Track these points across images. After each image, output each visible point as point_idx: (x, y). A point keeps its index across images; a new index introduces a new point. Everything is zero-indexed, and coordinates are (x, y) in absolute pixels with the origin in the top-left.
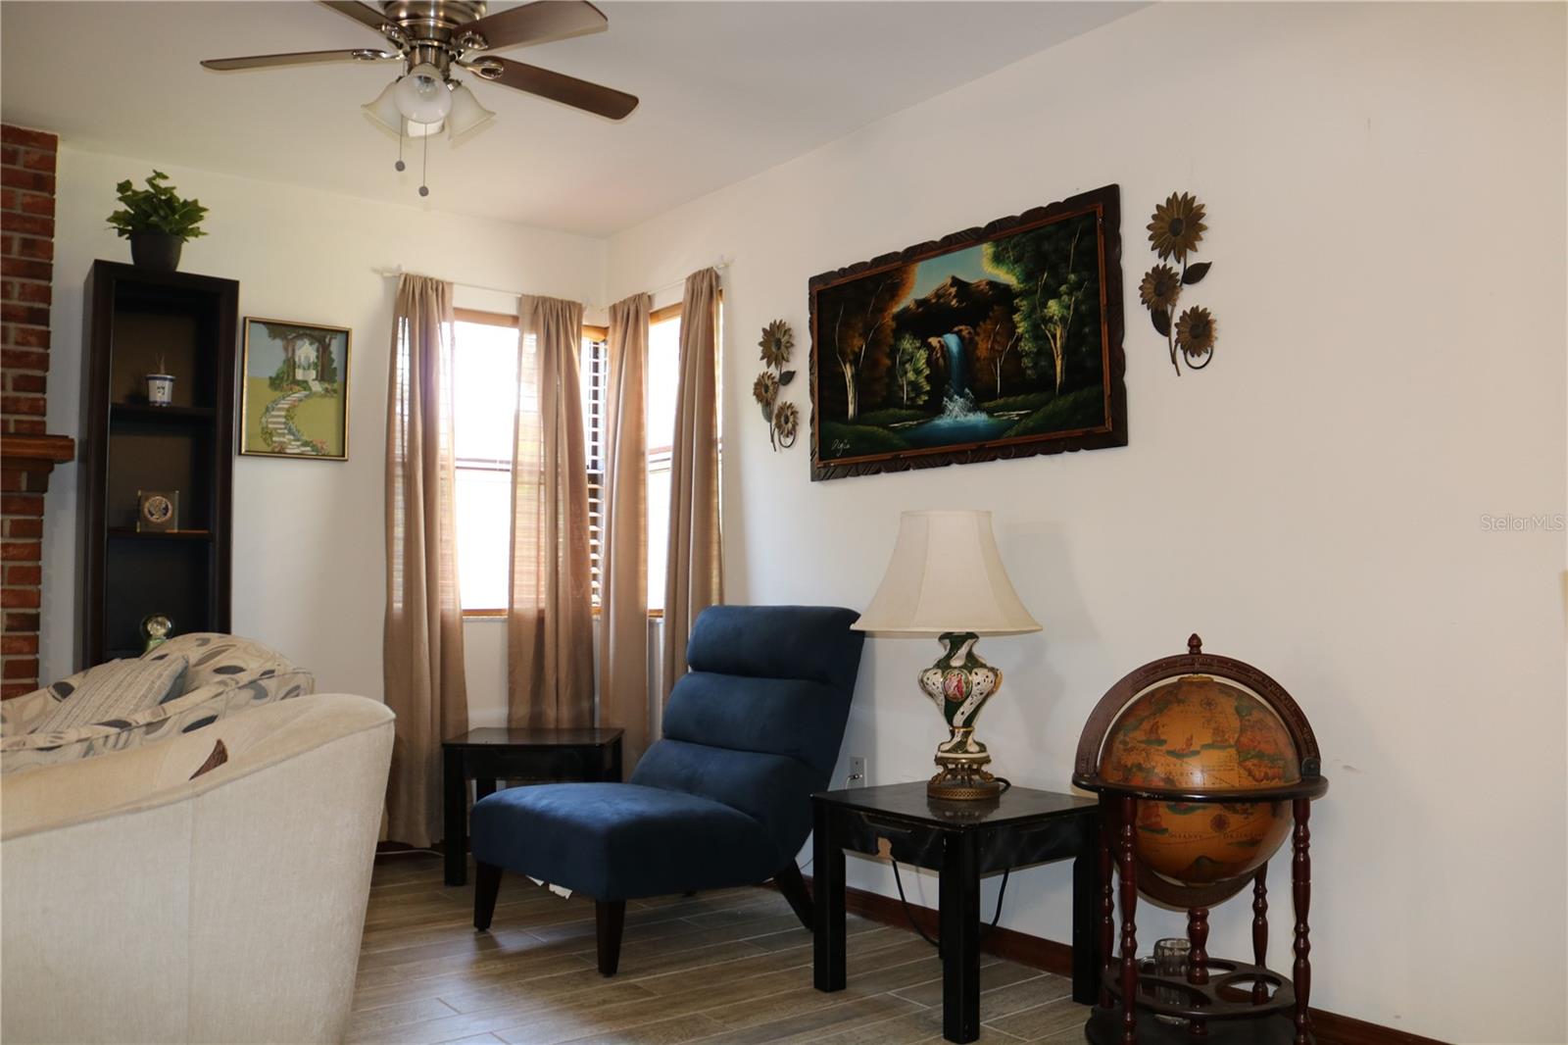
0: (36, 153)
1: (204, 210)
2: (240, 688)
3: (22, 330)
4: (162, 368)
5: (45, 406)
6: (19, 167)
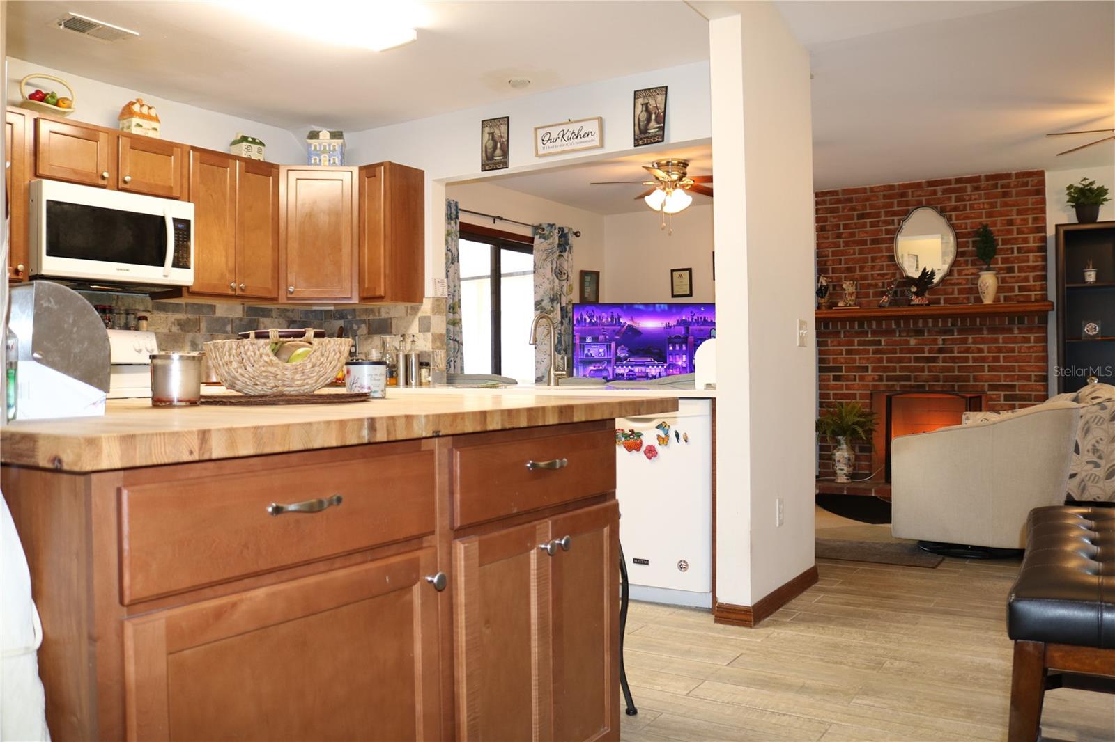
0: (1036, 179)
1: (1107, 190)
2: (1093, 405)
3: (1036, 256)
4: (1091, 266)
5: (1047, 287)
6: (1029, 188)
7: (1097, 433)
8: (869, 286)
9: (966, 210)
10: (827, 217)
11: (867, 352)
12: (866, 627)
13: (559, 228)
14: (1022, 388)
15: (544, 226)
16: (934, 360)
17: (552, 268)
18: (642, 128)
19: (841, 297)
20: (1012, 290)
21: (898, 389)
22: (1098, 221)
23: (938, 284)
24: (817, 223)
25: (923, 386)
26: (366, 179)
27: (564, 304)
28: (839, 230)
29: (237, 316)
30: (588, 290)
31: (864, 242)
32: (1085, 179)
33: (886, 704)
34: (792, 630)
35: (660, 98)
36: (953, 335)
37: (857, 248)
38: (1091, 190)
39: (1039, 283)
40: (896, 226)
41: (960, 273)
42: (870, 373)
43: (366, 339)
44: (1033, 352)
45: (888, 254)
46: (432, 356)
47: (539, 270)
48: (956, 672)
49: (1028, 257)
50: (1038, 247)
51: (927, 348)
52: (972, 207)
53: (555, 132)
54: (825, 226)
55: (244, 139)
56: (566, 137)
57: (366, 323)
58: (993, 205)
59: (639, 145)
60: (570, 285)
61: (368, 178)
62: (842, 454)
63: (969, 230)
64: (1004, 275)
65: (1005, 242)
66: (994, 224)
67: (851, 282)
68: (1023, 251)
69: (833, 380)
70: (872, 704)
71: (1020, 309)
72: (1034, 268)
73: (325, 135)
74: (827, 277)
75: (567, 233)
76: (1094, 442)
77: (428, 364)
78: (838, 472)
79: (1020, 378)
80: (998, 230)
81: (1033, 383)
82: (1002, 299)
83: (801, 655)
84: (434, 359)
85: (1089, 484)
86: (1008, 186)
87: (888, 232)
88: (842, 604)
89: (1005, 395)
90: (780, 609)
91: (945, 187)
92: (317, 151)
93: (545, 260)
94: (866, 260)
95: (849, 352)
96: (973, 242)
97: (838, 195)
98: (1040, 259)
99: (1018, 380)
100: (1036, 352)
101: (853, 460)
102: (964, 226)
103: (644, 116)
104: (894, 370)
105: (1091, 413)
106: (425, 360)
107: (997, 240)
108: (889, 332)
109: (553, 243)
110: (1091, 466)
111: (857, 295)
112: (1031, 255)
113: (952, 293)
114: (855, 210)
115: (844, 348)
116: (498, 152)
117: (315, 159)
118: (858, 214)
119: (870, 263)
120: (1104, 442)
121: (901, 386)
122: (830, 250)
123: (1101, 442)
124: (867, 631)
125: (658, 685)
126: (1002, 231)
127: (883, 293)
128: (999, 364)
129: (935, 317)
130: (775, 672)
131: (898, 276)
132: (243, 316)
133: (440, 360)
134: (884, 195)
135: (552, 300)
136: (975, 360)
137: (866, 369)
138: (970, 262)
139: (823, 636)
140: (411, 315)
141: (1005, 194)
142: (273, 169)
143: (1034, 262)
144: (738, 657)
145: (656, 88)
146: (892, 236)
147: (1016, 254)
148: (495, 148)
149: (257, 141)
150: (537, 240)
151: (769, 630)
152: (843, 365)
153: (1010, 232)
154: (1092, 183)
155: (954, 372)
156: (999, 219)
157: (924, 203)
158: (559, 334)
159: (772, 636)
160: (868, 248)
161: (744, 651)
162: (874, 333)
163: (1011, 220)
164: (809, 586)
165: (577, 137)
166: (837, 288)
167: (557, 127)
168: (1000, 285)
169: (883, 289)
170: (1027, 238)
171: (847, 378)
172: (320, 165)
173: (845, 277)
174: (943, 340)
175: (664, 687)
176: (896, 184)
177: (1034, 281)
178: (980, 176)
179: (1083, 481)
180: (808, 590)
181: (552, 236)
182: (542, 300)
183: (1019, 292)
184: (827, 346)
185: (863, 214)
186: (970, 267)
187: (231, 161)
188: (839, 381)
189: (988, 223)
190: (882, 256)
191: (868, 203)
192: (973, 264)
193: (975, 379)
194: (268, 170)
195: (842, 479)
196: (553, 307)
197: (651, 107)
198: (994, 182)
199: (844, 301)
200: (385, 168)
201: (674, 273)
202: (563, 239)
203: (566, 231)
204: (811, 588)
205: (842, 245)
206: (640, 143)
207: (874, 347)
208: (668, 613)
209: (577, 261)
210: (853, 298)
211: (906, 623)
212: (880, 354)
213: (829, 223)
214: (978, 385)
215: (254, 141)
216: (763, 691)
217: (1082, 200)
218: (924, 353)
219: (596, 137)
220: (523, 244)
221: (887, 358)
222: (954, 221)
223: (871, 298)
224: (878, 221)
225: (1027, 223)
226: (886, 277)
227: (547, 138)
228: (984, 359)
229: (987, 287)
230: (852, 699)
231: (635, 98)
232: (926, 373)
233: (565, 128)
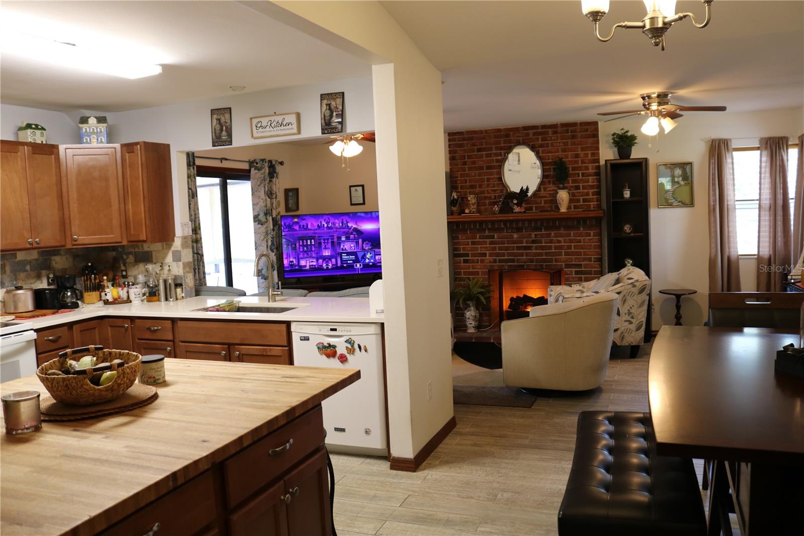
0: (592, 127)
3: (594, 178)
4: (627, 187)
5: (600, 199)
6: (589, 133)
7: (630, 302)
8: (486, 198)
9: (549, 147)
10: (456, 150)
11: (485, 243)
12: (487, 464)
13: (269, 161)
14: (586, 266)
15: (257, 161)
16: (529, 248)
17: (265, 191)
18: (327, 121)
19: (468, 206)
20: (578, 201)
21: (507, 268)
22: (631, 158)
23: (531, 197)
24: (449, 154)
25: (523, 266)
26: (127, 154)
27: (274, 216)
28: (465, 159)
29: (33, 258)
30: (291, 202)
31: (481, 168)
32: (622, 129)
33: (498, 529)
34: (440, 472)
35: (339, 101)
36: (541, 231)
37: (477, 172)
38: (627, 137)
39: (595, 197)
40: (503, 157)
41: (545, 189)
42: (488, 257)
43: (134, 266)
44: (593, 242)
45: (497, 176)
46: (183, 278)
47: (256, 193)
48: (541, 498)
49: (588, 179)
50: (595, 172)
51: (525, 240)
52: (552, 145)
53: (265, 121)
54: (455, 156)
55: (29, 126)
56: (273, 125)
57: (132, 255)
58: (566, 144)
59: (325, 133)
60: (278, 202)
61: (128, 153)
62: (470, 314)
63: (551, 161)
64: (573, 191)
65: (574, 169)
66: (567, 157)
67: (474, 196)
68: (585, 175)
69: (464, 263)
70: (490, 530)
71: (584, 216)
72: (592, 187)
73: (92, 121)
74: (457, 192)
75: (274, 165)
76: (629, 308)
77: (181, 285)
78: (468, 325)
79: (584, 259)
80: (569, 161)
81: (593, 263)
82: (572, 207)
83: (446, 493)
84: (185, 280)
85: (626, 334)
86: (575, 131)
87: (497, 161)
88: (472, 445)
89: (575, 271)
90: (432, 453)
91: (535, 131)
92: (88, 133)
93: (259, 185)
94: (483, 180)
95: (473, 243)
96: (554, 168)
97: (463, 135)
98: (596, 181)
99: (583, 261)
100: (595, 242)
101: (478, 316)
102: (547, 157)
103: (328, 113)
104: (503, 255)
105: (627, 289)
106: (179, 282)
107: (569, 167)
108: (499, 230)
109: (264, 173)
110: (627, 323)
111: (477, 204)
112: (590, 178)
113: (541, 203)
114: (475, 145)
115: (470, 241)
116: (224, 133)
117: (86, 139)
118: (477, 148)
119: (486, 183)
120: (635, 308)
121: (509, 266)
122: (459, 173)
123: (632, 307)
124: (487, 468)
125: (356, 527)
126: (572, 161)
127: (495, 203)
128: (571, 250)
129: (530, 221)
130: (430, 509)
131: (505, 191)
132: (39, 257)
133: (189, 281)
134: (494, 135)
135: (266, 214)
136: (556, 248)
137: (485, 255)
138: (552, 182)
139: (459, 475)
140: (166, 249)
141: (573, 137)
142: (54, 149)
143: (592, 182)
144: (406, 499)
145: (336, 93)
146: (500, 164)
147: (581, 177)
148: (221, 130)
149: (39, 127)
150: (253, 171)
151: (426, 472)
152: (470, 252)
153: (577, 162)
154: (627, 132)
155: (543, 256)
156: (569, 153)
157: (521, 142)
158: (272, 238)
159: (427, 478)
160: (485, 172)
161: (410, 493)
162: (490, 230)
163: (578, 154)
164: (451, 431)
165: (281, 126)
166: (465, 200)
167: (266, 118)
168: (572, 198)
169: (495, 200)
170: (587, 166)
171: (473, 261)
172: (90, 143)
173: (470, 192)
174: (535, 235)
175: (360, 530)
176: (502, 128)
177: (592, 195)
178: (557, 124)
179: (622, 333)
180: (450, 435)
181: (263, 168)
182: (259, 215)
183: (583, 202)
184: (459, 239)
185: (480, 148)
186: (551, 185)
187: (21, 147)
188: (467, 263)
189: (563, 156)
190: (494, 178)
191: (484, 141)
192: (554, 184)
193: (556, 260)
194: (50, 150)
195: (471, 330)
196: (267, 219)
197: (332, 107)
198: (567, 128)
199: (469, 209)
200: (140, 146)
201: (352, 188)
202: (271, 169)
203: (274, 163)
204: (452, 432)
205: (467, 169)
206: (326, 132)
207: (490, 240)
208: (360, 463)
209: (283, 182)
210: (475, 207)
211: (512, 459)
212: (494, 244)
213: (457, 154)
214: (558, 265)
215: (37, 127)
216: (423, 527)
217: (621, 144)
218: (523, 244)
219: (295, 126)
220: (242, 175)
221: (499, 247)
222: (541, 155)
223: (487, 207)
224: (491, 153)
225: (588, 157)
226: (497, 192)
227: (259, 125)
228: (561, 247)
229: (563, 200)
230: (478, 527)
231: (321, 100)
232: (525, 257)
233: (272, 118)
